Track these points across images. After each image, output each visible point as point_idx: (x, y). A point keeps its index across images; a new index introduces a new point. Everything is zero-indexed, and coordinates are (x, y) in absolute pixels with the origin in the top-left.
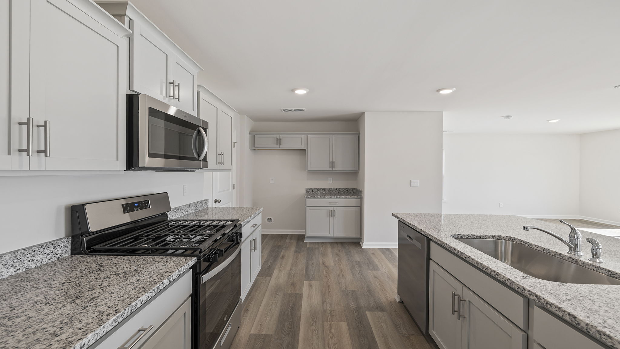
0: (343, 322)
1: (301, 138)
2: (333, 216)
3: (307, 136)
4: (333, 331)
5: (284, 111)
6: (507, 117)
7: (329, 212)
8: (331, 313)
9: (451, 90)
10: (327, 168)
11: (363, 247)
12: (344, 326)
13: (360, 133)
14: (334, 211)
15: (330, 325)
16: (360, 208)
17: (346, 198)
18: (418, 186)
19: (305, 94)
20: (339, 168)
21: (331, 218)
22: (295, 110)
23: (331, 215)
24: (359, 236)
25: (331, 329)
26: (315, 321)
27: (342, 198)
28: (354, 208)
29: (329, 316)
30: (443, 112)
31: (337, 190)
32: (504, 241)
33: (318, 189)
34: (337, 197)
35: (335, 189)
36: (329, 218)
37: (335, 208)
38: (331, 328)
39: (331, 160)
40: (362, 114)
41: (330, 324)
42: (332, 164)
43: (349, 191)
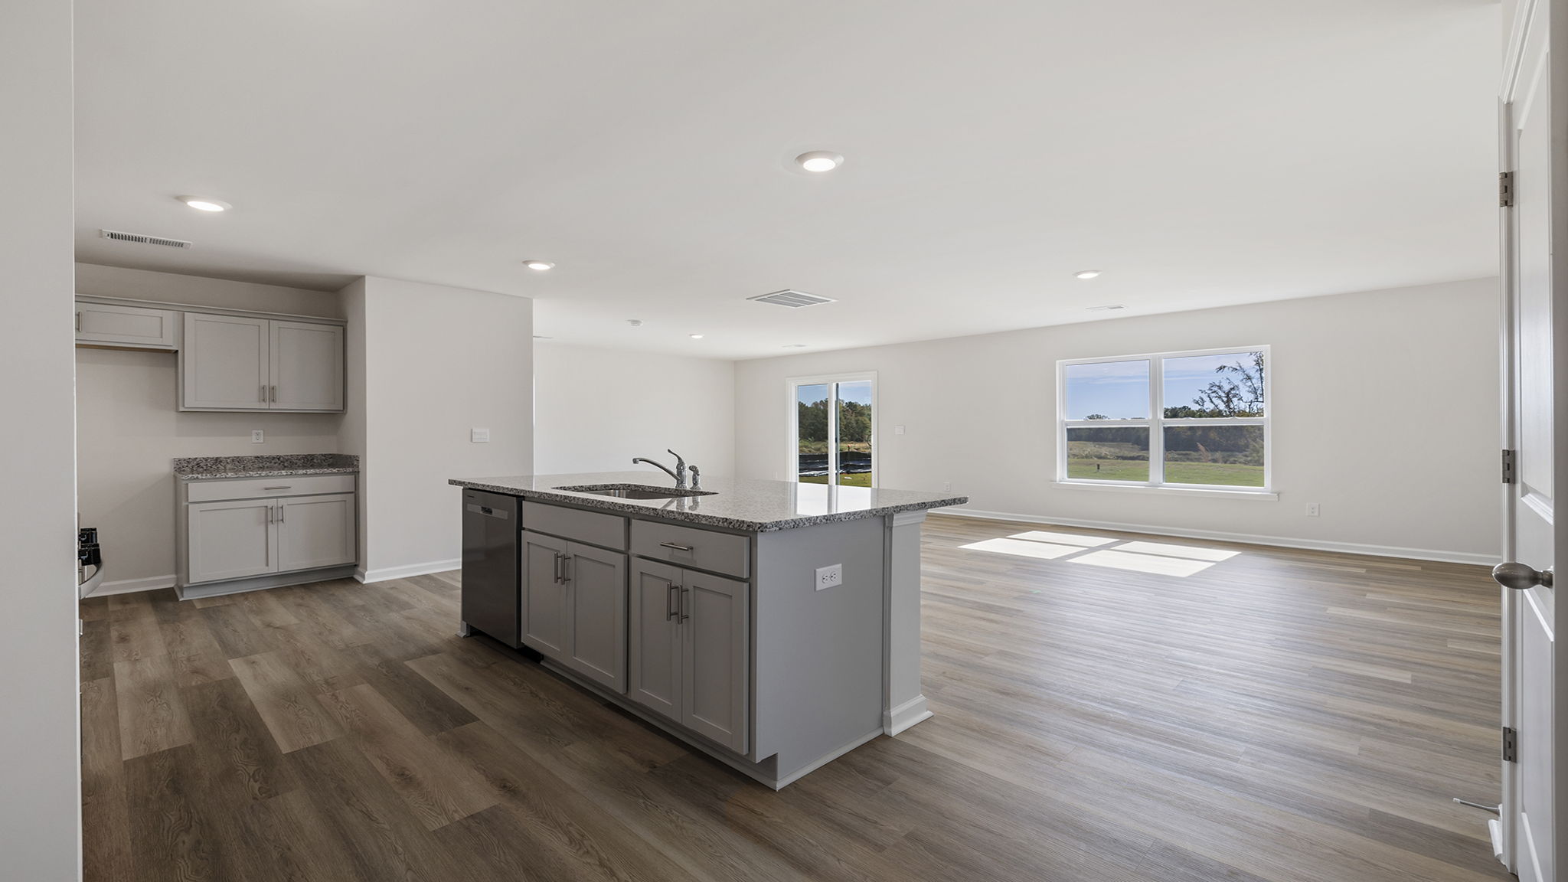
0: (361, 684)
1: (161, 318)
2: (278, 521)
3: (184, 314)
5: (109, 238)
6: (635, 322)
7: (264, 512)
8: (327, 682)
9: (548, 264)
10: (253, 403)
11: (364, 582)
12: (364, 688)
13: (347, 322)
14: (280, 510)
16: (353, 495)
17: (316, 474)
18: (488, 441)
19: (219, 213)
20: (287, 401)
21: (270, 526)
22: (154, 241)
23: (270, 519)
24: (351, 560)
27: (304, 474)
28: (339, 497)
30: (534, 300)
31: (279, 459)
32: (617, 491)
33: (217, 461)
34: (289, 473)
35: (274, 458)
36: (263, 528)
37: (282, 502)
39: (264, 382)
40: (358, 280)
41: (333, 694)
42: (269, 393)
43: (315, 461)
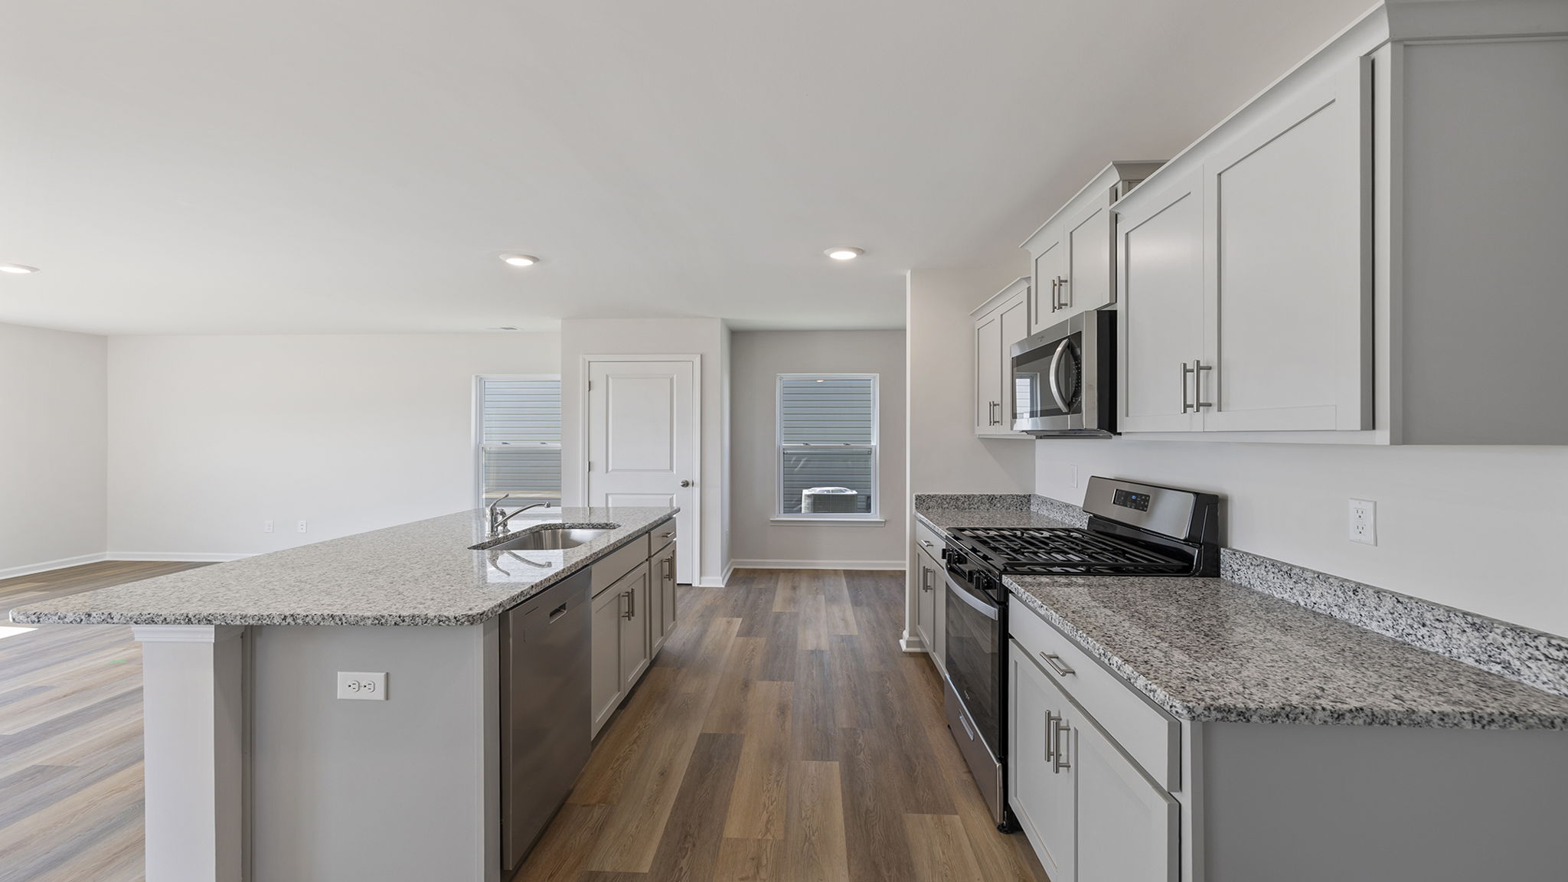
0: (731, 839)
4: (765, 816)
8: (757, 868)
12: (733, 829)
15: (768, 830)
25: (768, 821)
26: (807, 844)
29: (764, 857)
38: (767, 823)
41: (766, 834)
